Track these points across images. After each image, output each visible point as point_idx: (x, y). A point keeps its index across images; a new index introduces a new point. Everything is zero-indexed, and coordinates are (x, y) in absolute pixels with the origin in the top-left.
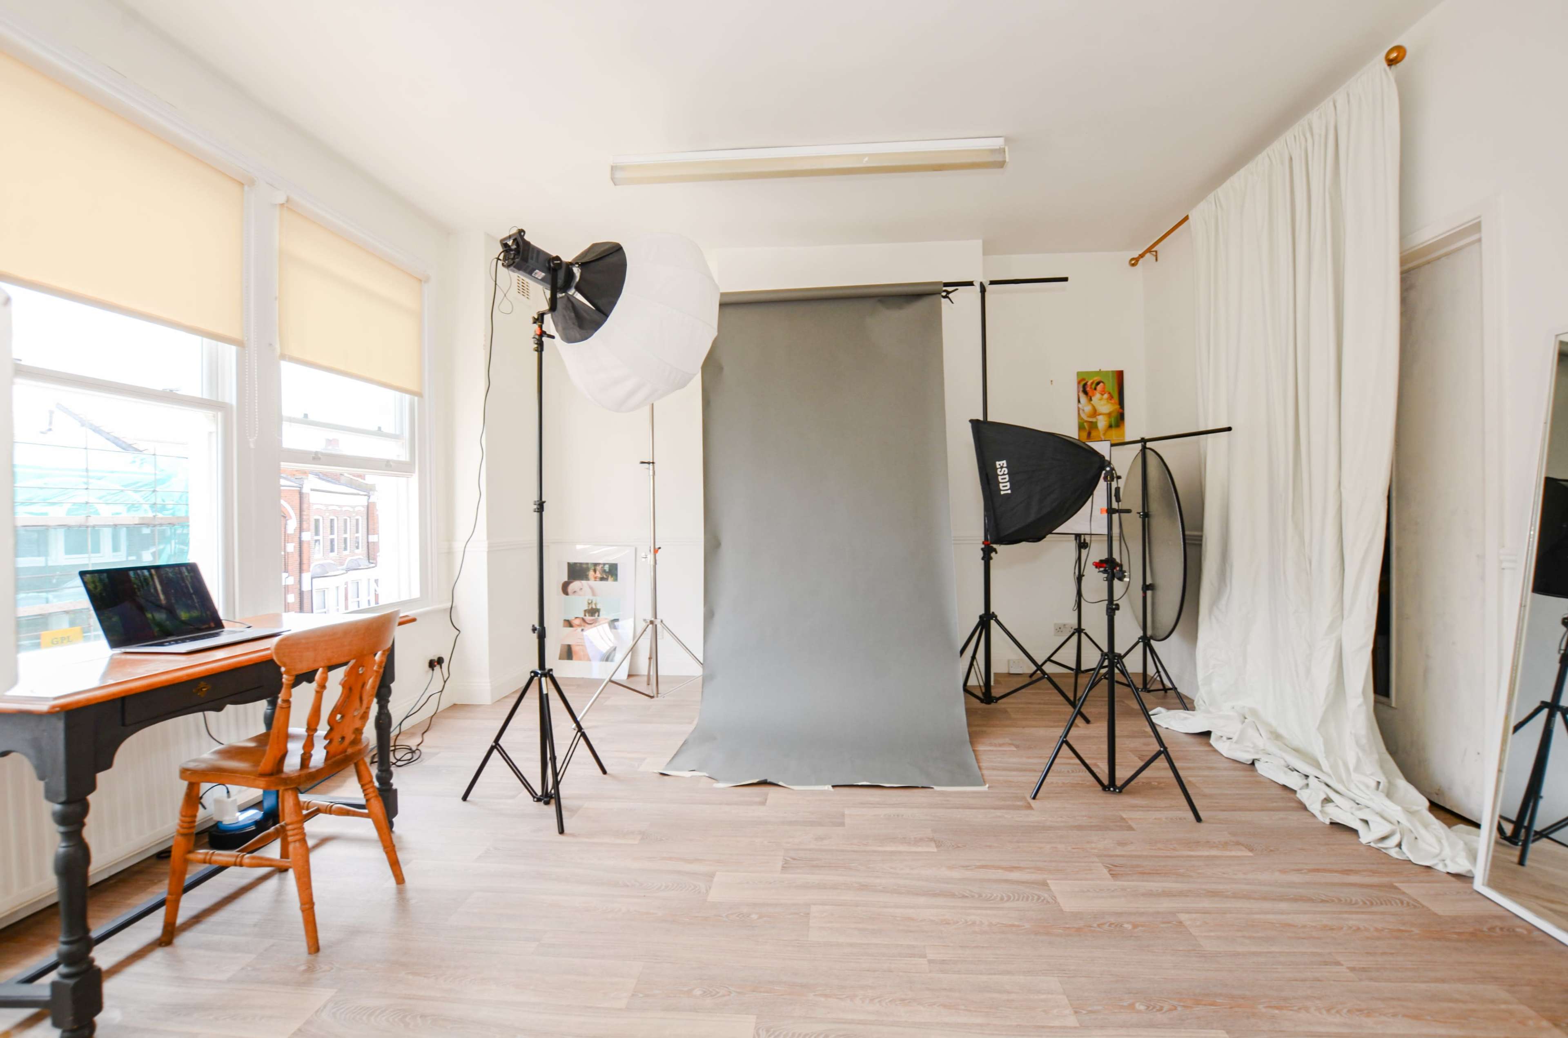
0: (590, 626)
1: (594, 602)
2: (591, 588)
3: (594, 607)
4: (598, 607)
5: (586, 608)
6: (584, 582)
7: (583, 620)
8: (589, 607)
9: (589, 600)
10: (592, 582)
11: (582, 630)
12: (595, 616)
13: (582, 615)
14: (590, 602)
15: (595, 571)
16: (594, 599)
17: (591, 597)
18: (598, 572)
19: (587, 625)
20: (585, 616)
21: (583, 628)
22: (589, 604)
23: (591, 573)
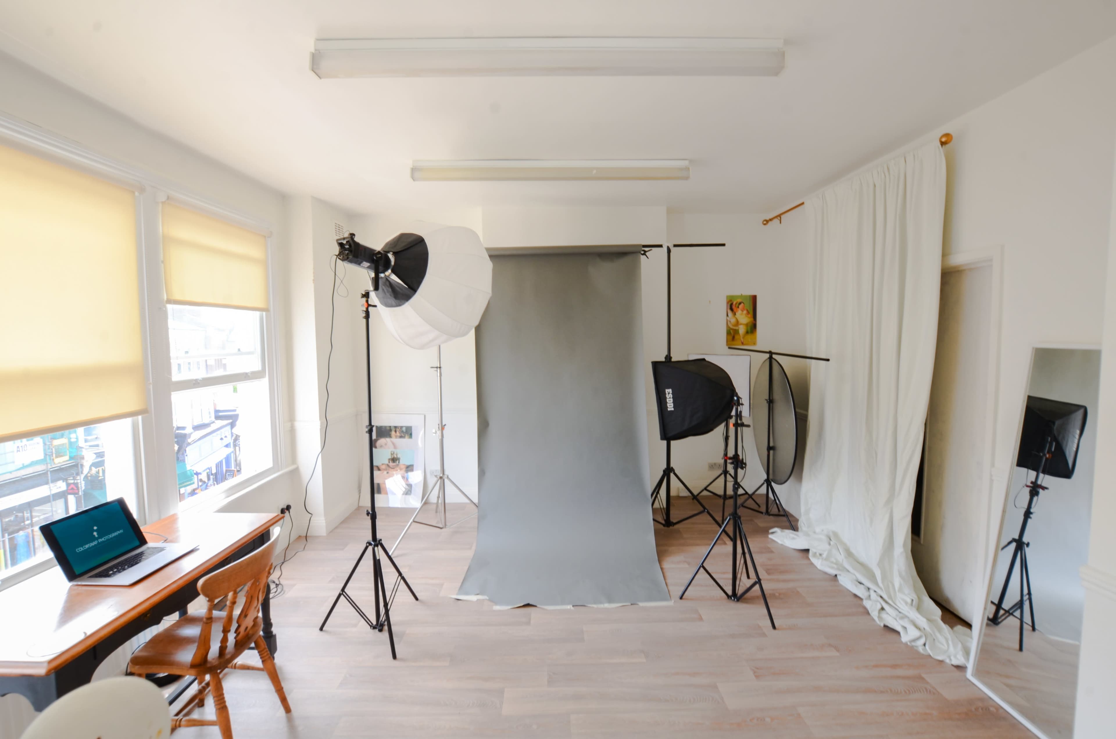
0: (393, 470)
1: (395, 453)
2: (393, 444)
3: (395, 456)
4: (399, 456)
5: (390, 457)
6: (388, 439)
7: (388, 465)
8: (392, 456)
9: (391, 452)
10: (394, 439)
11: (388, 473)
12: (396, 463)
13: (387, 462)
14: (392, 453)
15: (396, 431)
16: (396, 451)
17: (394, 450)
18: (398, 432)
19: (390, 469)
20: (389, 462)
21: (388, 471)
22: (392, 454)
23: (393, 433)
